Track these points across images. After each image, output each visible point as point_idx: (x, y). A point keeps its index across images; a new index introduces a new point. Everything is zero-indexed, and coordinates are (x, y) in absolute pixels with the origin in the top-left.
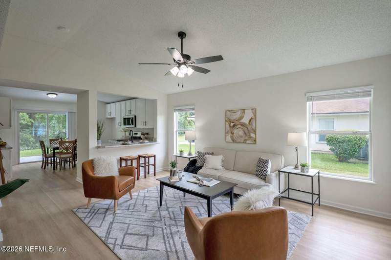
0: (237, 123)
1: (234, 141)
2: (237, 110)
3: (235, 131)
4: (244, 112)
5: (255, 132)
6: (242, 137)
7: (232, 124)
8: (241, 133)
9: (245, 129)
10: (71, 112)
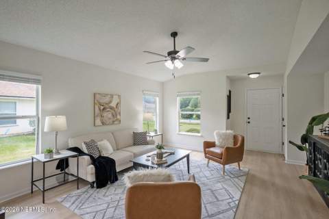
0: (107, 106)
1: (103, 123)
2: (107, 95)
3: (105, 114)
4: (112, 97)
5: (120, 114)
6: (110, 119)
7: (102, 107)
8: (110, 116)
9: (113, 112)
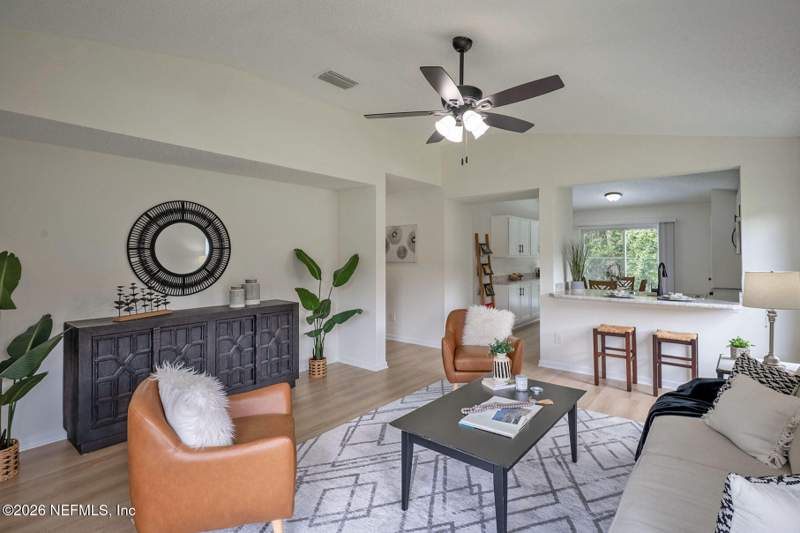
10: (666, 223)
